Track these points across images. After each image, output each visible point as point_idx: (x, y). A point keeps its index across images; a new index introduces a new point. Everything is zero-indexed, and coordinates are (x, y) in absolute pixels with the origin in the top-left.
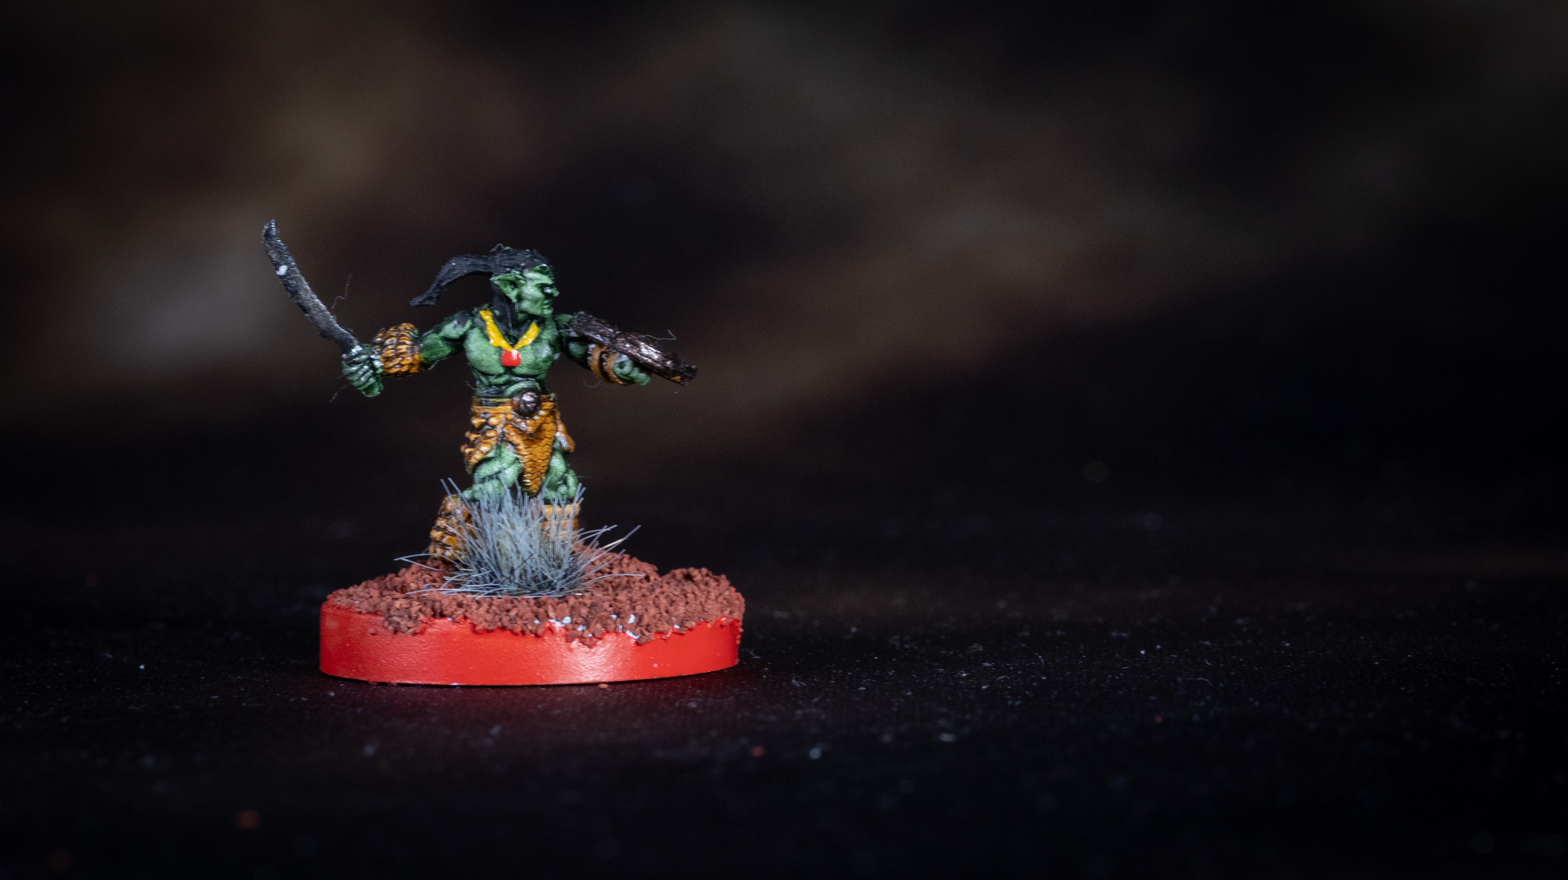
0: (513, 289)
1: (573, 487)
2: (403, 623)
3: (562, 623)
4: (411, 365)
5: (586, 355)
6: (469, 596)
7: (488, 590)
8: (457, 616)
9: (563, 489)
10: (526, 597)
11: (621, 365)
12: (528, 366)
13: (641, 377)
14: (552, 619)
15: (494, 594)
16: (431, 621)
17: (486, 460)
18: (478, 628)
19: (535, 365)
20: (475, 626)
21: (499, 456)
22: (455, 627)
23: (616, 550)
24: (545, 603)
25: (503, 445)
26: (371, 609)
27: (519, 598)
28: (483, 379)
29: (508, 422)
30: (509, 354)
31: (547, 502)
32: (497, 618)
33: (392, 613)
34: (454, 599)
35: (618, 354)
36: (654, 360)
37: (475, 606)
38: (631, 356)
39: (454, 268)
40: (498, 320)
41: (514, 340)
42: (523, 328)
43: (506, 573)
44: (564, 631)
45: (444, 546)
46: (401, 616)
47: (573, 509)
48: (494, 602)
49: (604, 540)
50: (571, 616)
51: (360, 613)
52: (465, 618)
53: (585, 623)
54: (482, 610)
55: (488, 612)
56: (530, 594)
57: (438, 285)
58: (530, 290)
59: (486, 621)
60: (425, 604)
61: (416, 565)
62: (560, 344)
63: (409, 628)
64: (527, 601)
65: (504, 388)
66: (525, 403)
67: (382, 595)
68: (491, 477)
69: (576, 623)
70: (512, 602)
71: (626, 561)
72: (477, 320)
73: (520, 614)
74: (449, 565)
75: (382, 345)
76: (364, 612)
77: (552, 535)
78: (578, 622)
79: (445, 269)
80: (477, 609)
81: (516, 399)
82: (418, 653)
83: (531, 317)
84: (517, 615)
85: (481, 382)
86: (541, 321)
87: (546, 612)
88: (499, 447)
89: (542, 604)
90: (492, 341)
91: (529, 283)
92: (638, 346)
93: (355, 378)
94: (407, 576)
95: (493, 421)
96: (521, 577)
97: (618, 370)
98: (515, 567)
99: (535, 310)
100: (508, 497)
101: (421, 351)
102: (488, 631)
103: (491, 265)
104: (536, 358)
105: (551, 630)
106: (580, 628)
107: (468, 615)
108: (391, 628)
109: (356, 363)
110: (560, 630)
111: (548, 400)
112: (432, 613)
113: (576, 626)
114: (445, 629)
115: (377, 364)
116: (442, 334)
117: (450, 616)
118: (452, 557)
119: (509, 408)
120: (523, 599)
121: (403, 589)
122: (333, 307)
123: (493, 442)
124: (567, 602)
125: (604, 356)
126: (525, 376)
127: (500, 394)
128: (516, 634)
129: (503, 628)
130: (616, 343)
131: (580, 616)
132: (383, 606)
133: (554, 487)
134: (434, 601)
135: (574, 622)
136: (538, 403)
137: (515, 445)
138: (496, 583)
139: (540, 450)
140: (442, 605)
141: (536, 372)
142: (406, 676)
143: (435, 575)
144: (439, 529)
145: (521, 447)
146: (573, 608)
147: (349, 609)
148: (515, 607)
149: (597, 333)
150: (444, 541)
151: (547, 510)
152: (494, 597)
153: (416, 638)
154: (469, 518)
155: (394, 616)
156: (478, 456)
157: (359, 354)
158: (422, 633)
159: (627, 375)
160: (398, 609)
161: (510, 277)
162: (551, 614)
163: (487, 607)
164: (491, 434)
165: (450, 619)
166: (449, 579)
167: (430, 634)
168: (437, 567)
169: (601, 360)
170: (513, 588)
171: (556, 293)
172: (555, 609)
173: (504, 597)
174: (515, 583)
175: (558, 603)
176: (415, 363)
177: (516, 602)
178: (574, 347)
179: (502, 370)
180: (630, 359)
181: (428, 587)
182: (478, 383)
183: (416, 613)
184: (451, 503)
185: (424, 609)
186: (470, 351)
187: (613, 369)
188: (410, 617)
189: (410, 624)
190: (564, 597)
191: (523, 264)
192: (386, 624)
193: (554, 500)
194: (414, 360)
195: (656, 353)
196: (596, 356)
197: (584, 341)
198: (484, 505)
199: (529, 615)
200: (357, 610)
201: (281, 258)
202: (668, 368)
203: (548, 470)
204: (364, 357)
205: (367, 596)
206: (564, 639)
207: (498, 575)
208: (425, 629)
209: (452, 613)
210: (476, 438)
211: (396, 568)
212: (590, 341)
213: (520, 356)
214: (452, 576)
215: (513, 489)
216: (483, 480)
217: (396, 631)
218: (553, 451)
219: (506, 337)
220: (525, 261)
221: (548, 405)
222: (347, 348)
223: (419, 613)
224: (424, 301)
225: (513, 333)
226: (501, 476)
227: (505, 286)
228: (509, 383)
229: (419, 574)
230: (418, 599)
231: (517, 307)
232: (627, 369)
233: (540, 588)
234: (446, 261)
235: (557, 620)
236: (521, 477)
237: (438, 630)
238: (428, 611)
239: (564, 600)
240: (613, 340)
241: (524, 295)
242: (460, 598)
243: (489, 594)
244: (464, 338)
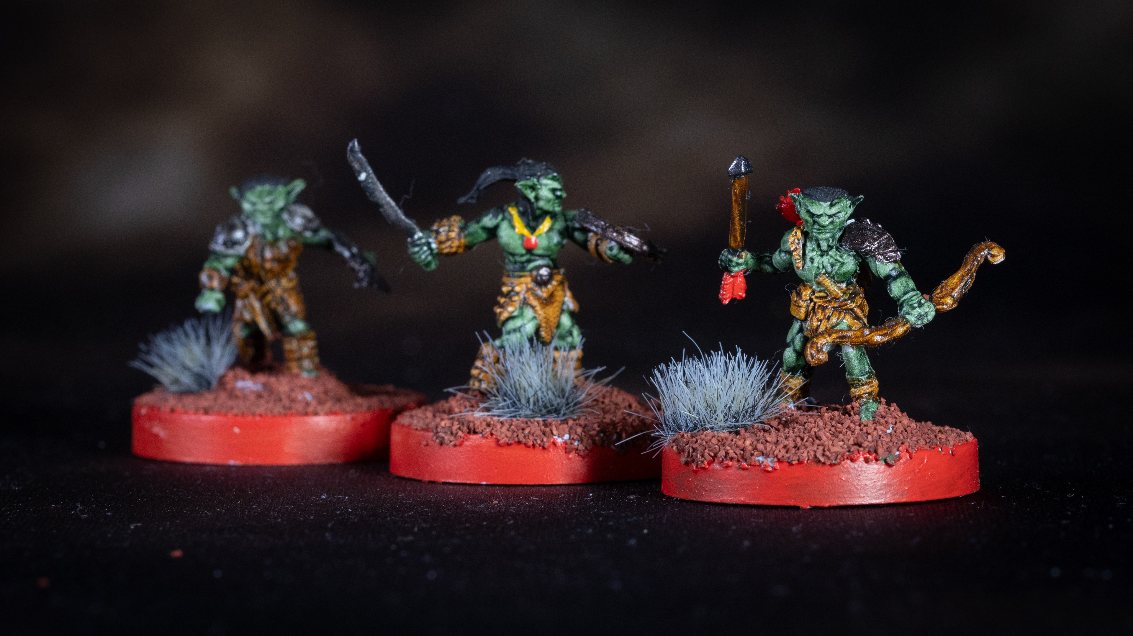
0: (532, 192)
1: (577, 337)
2: (446, 438)
3: (563, 439)
4: (459, 247)
5: (586, 241)
6: (496, 418)
7: (510, 413)
8: (486, 433)
9: (569, 339)
10: (537, 419)
11: (611, 249)
12: (544, 249)
13: (626, 258)
14: (555, 435)
15: (515, 416)
16: (467, 436)
17: (511, 318)
18: (502, 442)
19: (548, 248)
20: (498, 441)
21: (521, 315)
22: (484, 441)
23: (607, 385)
24: (550, 424)
25: (524, 307)
26: (424, 427)
27: (532, 420)
28: (511, 258)
29: (528, 290)
30: (529, 240)
31: (556, 349)
32: (515, 435)
33: (439, 430)
34: (484, 421)
35: (609, 241)
36: (634, 246)
37: (499, 426)
38: (618, 243)
39: (489, 176)
40: (522, 214)
41: (533, 229)
42: (540, 221)
43: (523, 401)
44: (564, 445)
45: (480, 381)
46: (445, 433)
47: (577, 353)
48: (513, 423)
49: (598, 377)
50: (570, 434)
51: (417, 429)
52: (492, 434)
53: (579, 439)
54: (504, 429)
55: (508, 430)
56: (540, 417)
57: (478, 189)
58: (545, 193)
59: (507, 437)
60: (463, 424)
61: (460, 394)
62: (566, 233)
63: (451, 441)
64: (538, 422)
65: (525, 264)
66: (541, 276)
67: (434, 416)
68: (515, 331)
69: (573, 439)
70: (527, 423)
71: (615, 393)
72: (506, 214)
73: (532, 432)
74: (484, 395)
75: (438, 232)
76: (419, 428)
77: (559, 374)
78: (574, 438)
79: (483, 177)
80: (501, 428)
81: (534, 273)
82: (457, 460)
83: (546, 213)
84: (529, 432)
85: (509, 260)
86: (553, 216)
87: (551, 431)
88: (521, 308)
89: (548, 425)
90: (517, 230)
91: (544, 187)
92: (622, 235)
93: (417, 256)
94: (453, 403)
95: (517, 289)
96: (534, 404)
97: (609, 252)
98: (530, 397)
99: (548, 207)
100: (528, 345)
101: (466, 236)
102: (508, 444)
103: (517, 174)
104: (549, 243)
105: (554, 444)
106: (576, 443)
107: (493, 432)
108: (438, 441)
109: (417, 245)
110: (561, 445)
111: (559, 273)
112: (468, 431)
113: (573, 441)
114: (477, 442)
115: (434, 246)
116: (481, 224)
117: (481, 433)
118: (486, 389)
119: (528, 279)
120: (535, 421)
121: (450, 412)
122: (401, 204)
123: (517, 304)
124: (567, 423)
125: (599, 242)
126: (542, 256)
127: (523, 269)
128: (529, 447)
129: (519, 442)
130: (606, 232)
131: (576, 433)
132: (433, 424)
133: (562, 337)
134: (469, 422)
135: (571, 439)
136: (551, 276)
137: (533, 307)
138: (516, 408)
139: (552, 311)
140: (474, 425)
141: (549, 253)
142: (450, 477)
143: (473, 402)
144: (477, 368)
145: (538, 308)
146: (571, 428)
147: (409, 426)
148: (529, 426)
149: (592, 224)
150: (481, 377)
151: (557, 354)
152: (514, 419)
153: (456, 449)
154: (497, 361)
155: (440, 432)
156: (505, 315)
157: (420, 239)
158: (461, 445)
159: (615, 256)
160: (443, 428)
161: (530, 183)
162: (555, 432)
163: (508, 426)
164: (516, 298)
165: (480, 435)
166: (482, 405)
167: (466, 446)
168: (475, 396)
169: (597, 245)
170: (529, 412)
171: (564, 195)
172: (557, 429)
173: (521, 419)
174: (530, 409)
175: (560, 424)
176: (462, 245)
177: (529, 423)
178: (577, 235)
179: (524, 251)
180: (617, 244)
181: (468, 411)
182: (507, 261)
183: (456, 430)
184: (486, 349)
185: (461, 427)
186: (501, 237)
187: (605, 252)
188: (452, 433)
189: (452, 438)
190: (566, 420)
191: (539, 174)
192: (434, 438)
193: (561, 348)
194: (461, 243)
195: (636, 240)
196: (593, 241)
197: (585, 231)
198: (508, 351)
199: (539, 432)
200: (415, 427)
201: (362, 168)
202: (645, 251)
203: (558, 326)
204: (423, 241)
205: (424, 417)
206: (564, 451)
207: (518, 403)
208: (463, 442)
209: (482, 431)
210: (504, 302)
211: (447, 396)
212: (590, 231)
213: (538, 241)
214: (485, 402)
215: (531, 340)
216: (509, 333)
217: (441, 444)
218: (562, 311)
219: (528, 227)
220: (541, 171)
221: (559, 277)
222: (412, 234)
223: (458, 430)
224: (468, 199)
225: (532, 224)
226: (522, 329)
227: (526, 189)
228: (529, 261)
229: (462, 401)
230: (458, 420)
231: (535, 205)
232: (615, 251)
233: (549, 412)
234: (483, 170)
235: (559, 437)
236: (537, 331)
237: (472, 443)
238: (465, 429)
239: (565, 422)
240: (604, 230)
241: (540, 196)
242: (489, 419)
243: (511, 417)
244: (496, 227)
